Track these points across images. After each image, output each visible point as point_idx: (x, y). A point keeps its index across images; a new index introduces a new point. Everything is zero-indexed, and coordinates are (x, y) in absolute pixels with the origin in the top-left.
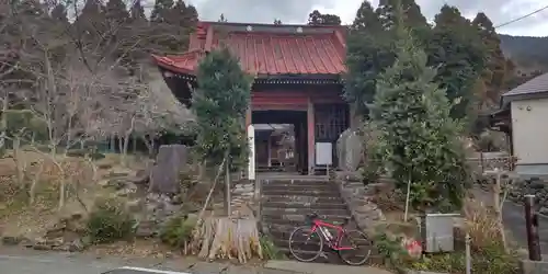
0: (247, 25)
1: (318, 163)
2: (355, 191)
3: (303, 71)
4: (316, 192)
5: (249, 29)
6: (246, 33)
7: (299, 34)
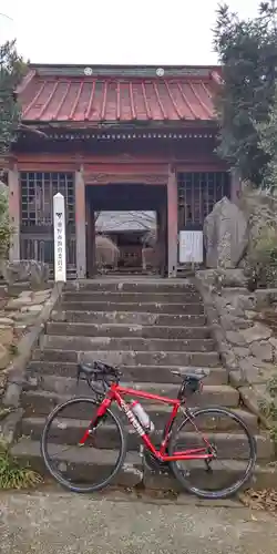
0: (85, 67)
1: (182, 260)
2: (232, 303)
3: (157, 116)
4: (158, 305)
5: (88, 72)
6: (83, 78)
7: (160, 78)
